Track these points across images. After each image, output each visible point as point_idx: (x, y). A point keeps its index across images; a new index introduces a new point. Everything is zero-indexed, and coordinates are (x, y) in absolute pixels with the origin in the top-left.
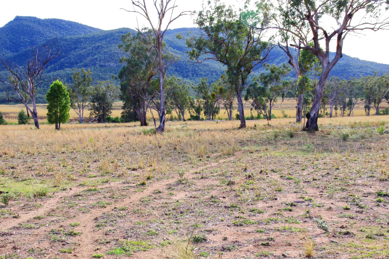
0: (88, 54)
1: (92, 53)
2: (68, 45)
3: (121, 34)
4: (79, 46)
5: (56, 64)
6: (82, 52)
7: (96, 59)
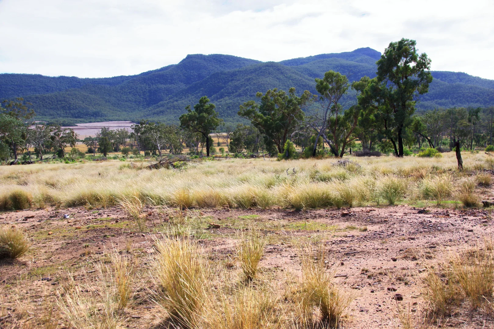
0: (242, 85)
1: (244, 84)
2: (226, 77)
3: (267, 67)
4: (235, 79)
5: (217, 94)
6: (237, 83)
7: (248, 89)
